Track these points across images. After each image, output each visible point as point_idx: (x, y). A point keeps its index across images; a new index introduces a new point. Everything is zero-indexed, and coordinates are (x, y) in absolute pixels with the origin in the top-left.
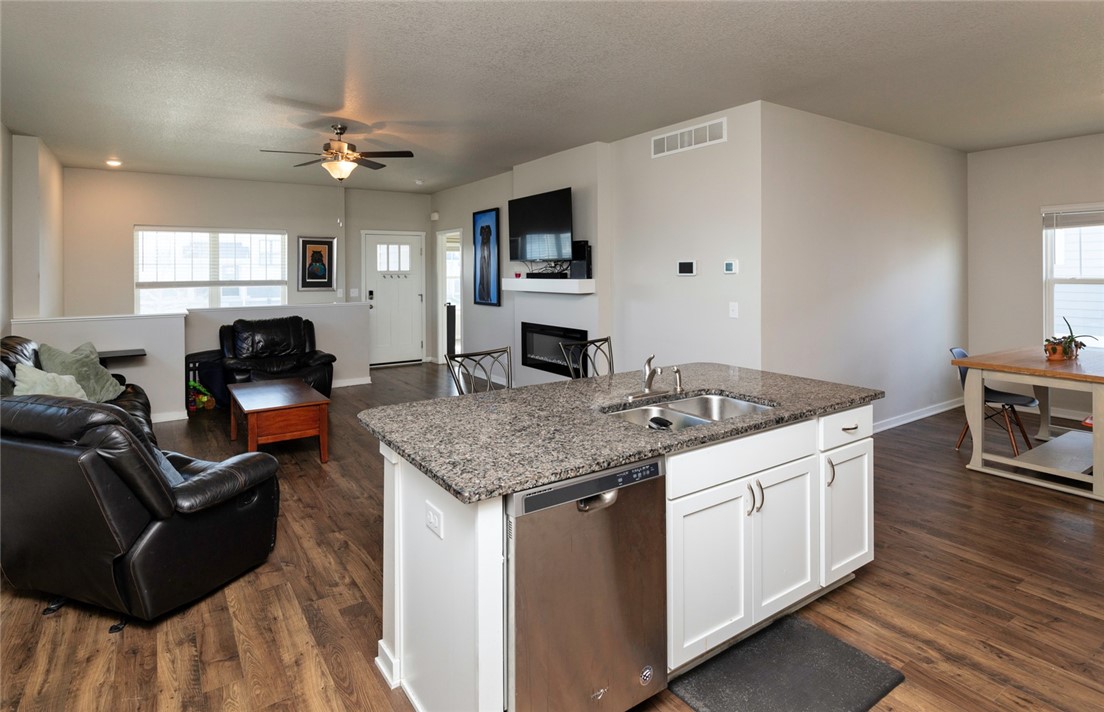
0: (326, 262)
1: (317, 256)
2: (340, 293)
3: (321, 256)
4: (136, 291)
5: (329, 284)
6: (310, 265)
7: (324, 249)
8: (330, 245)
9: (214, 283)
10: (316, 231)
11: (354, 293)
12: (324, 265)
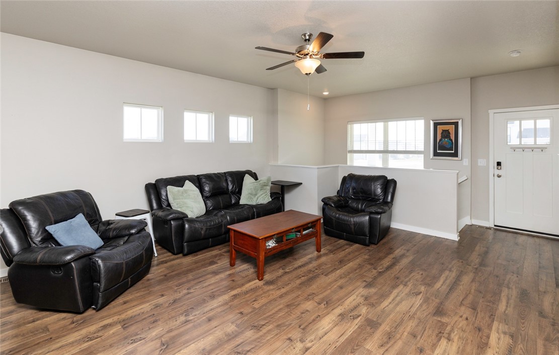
0: (453, 138)
1: (446, 134)
2: (466, 162)
3: (449, 133)
4: (349, 155)
5: (455, 155)
6: (440, 140)
7: (452, 128)
8: (456, 124)
9: (386, 152)
10: (445, 115)
11: (481, 162)
12: (451, 140)
